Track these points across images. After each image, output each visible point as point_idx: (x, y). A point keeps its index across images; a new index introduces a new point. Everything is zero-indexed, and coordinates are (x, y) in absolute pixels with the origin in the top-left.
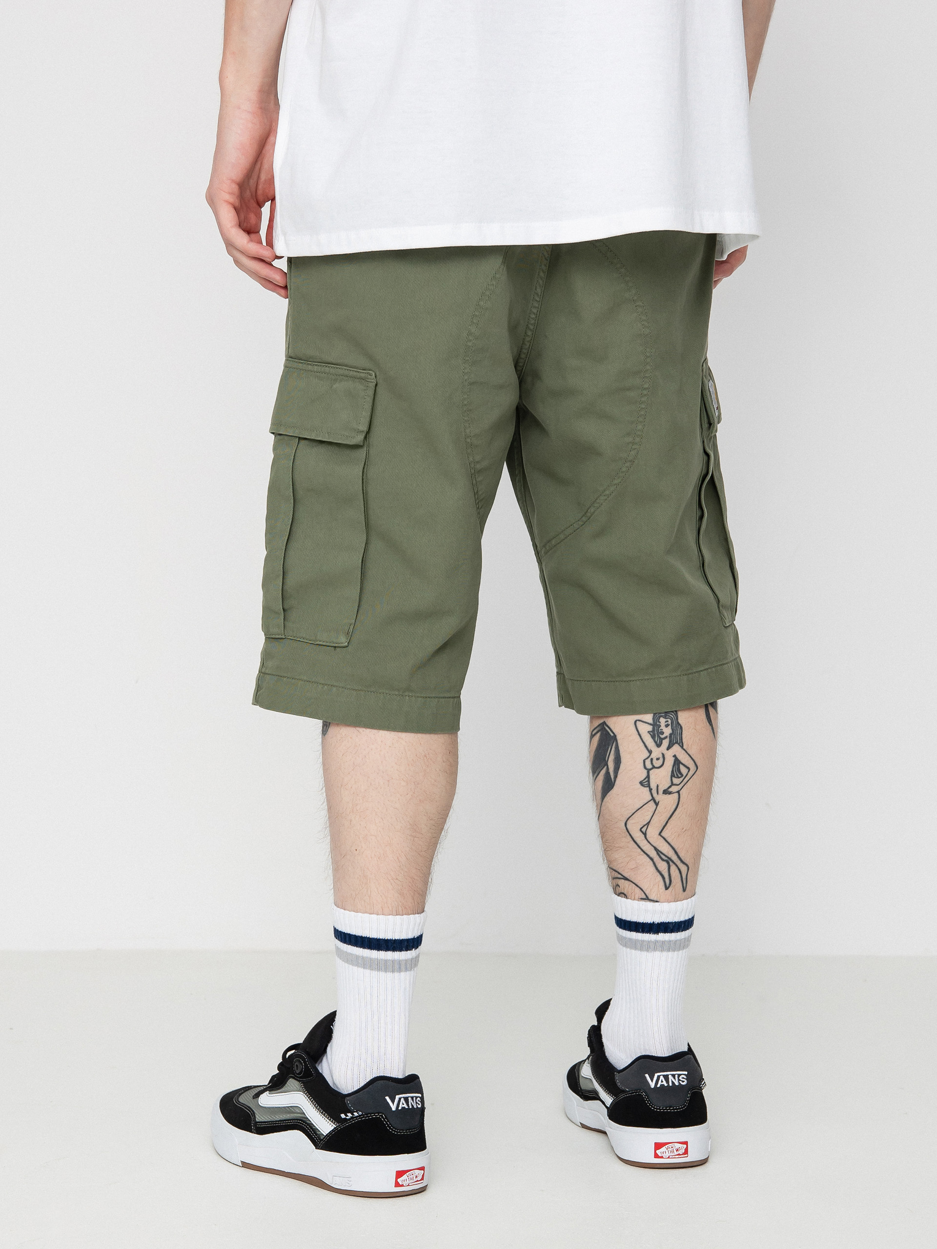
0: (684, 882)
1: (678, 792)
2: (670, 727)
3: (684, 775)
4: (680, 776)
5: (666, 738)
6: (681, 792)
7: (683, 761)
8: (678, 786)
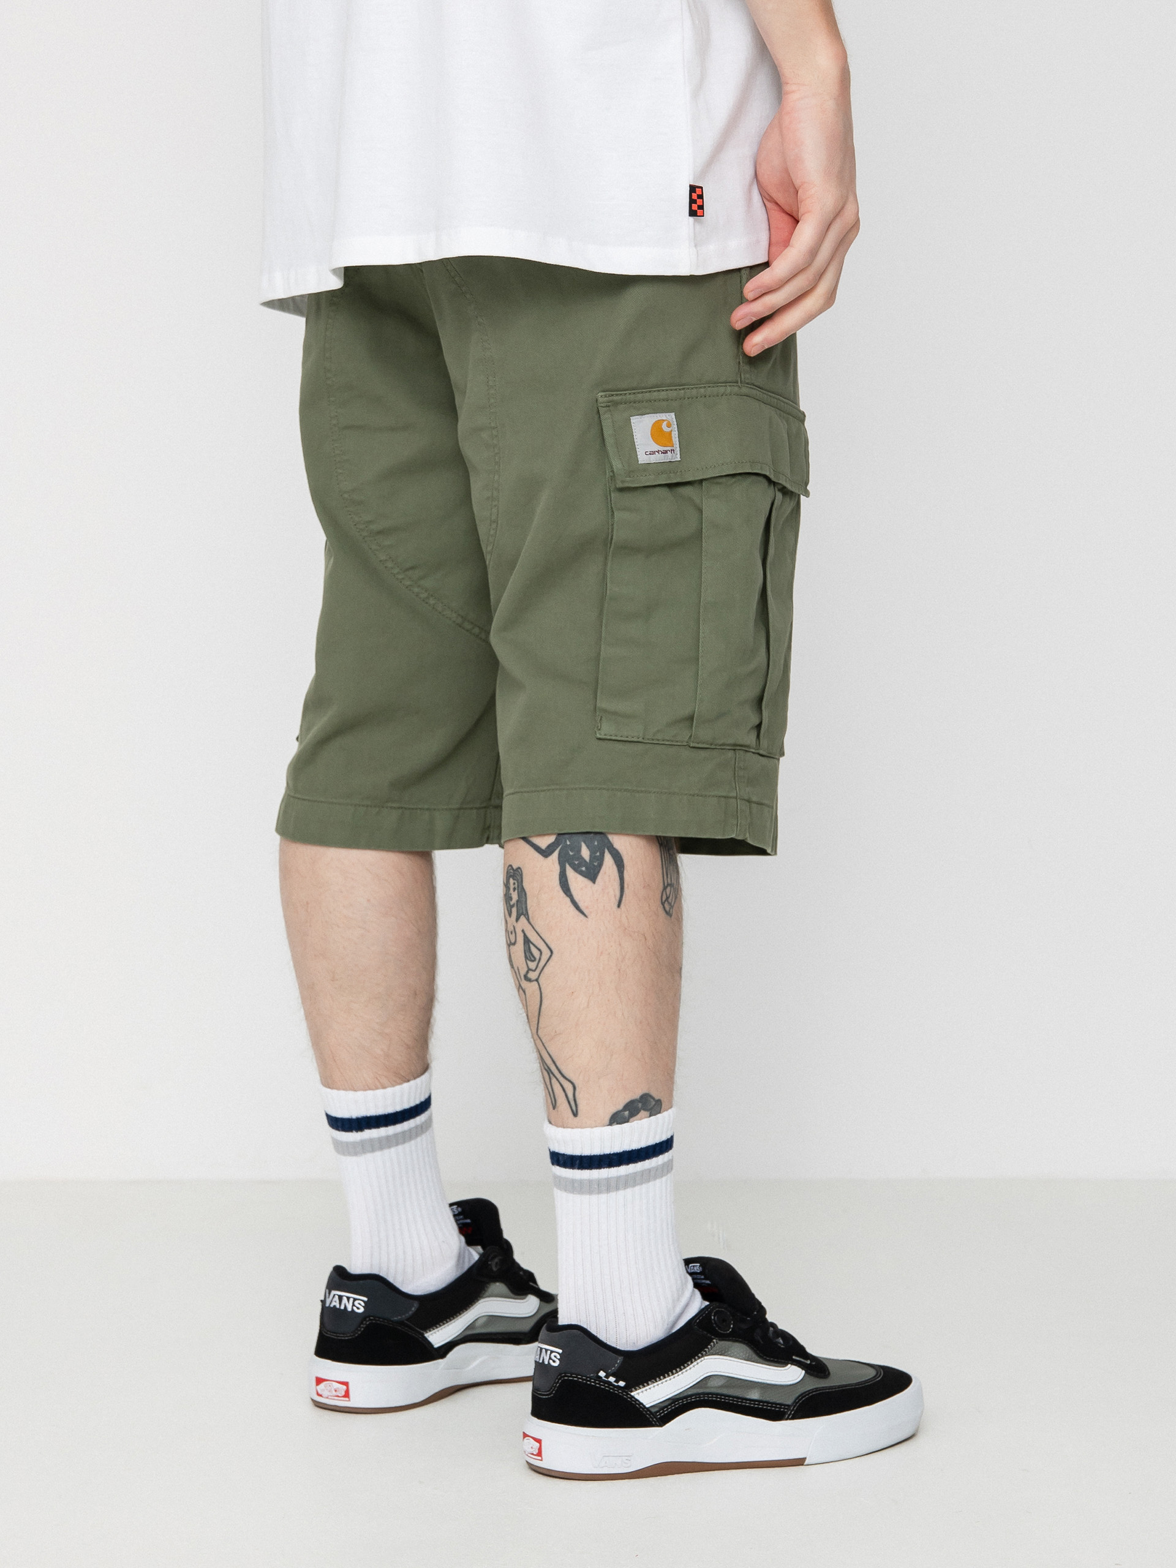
0: (572, 1103)
1: (537, 980)
2: (516, 891)
3: (538, 958)
4: (533, 959)
5: (514, 905)
6: (540, 980)
7: (532, 940)
8: (536, 972)
